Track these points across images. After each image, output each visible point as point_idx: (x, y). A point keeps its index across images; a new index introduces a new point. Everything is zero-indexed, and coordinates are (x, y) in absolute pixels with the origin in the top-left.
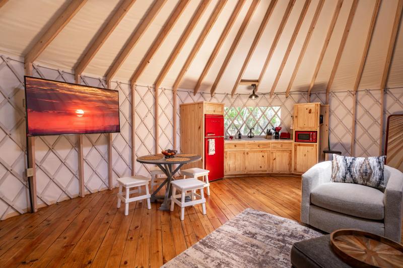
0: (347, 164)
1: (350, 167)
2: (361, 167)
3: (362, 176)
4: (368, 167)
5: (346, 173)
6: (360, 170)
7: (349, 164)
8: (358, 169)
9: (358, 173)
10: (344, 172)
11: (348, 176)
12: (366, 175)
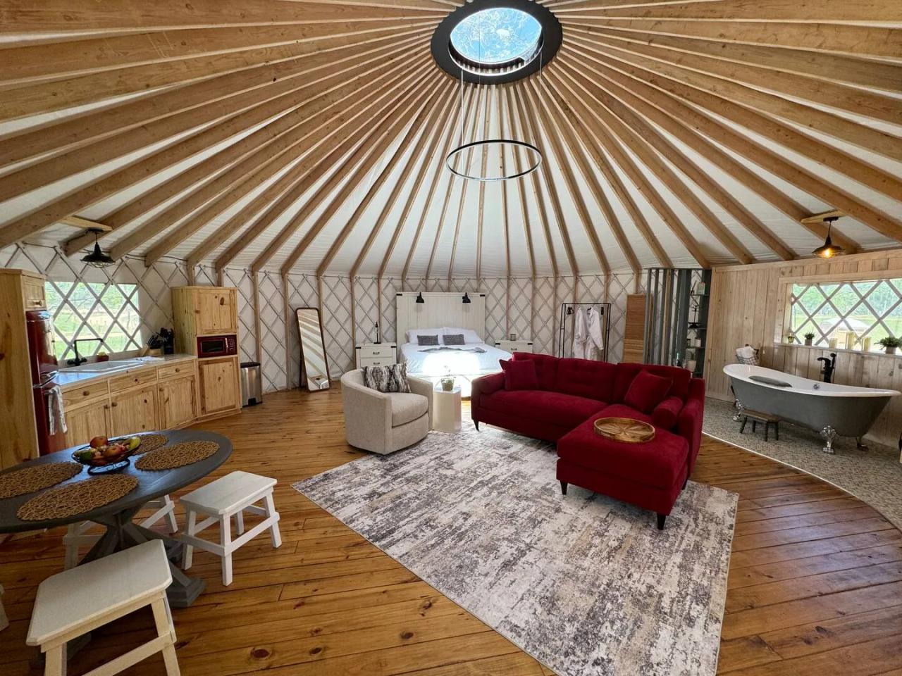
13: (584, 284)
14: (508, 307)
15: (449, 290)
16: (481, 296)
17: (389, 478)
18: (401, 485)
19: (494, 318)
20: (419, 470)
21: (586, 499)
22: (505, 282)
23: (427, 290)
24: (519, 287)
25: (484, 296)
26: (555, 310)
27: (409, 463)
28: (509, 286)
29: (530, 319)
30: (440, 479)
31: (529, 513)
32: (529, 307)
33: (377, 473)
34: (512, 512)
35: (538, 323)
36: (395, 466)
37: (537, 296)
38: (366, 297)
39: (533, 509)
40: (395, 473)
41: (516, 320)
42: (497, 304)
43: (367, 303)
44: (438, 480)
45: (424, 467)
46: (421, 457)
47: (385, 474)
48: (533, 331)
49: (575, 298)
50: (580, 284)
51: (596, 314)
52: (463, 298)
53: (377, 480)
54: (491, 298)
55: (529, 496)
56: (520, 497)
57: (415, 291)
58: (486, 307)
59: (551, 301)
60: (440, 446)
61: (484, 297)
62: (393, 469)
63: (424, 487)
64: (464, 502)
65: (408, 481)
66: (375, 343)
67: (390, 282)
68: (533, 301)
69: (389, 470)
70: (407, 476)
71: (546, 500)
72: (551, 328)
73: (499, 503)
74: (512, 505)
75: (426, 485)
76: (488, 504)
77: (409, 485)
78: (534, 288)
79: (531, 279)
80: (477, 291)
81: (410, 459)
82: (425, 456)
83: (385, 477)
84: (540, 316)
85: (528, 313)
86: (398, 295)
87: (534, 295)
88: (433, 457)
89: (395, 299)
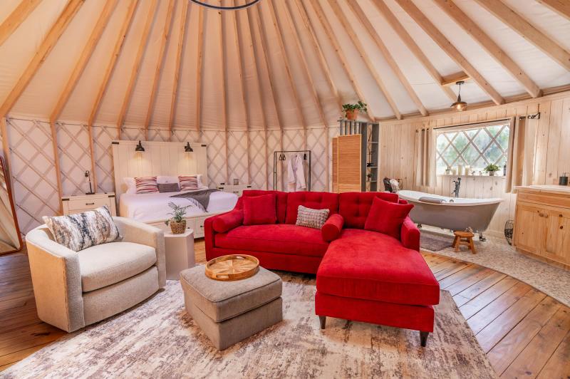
0: (79, 224)
1: (84, 227)
2: (97, 223)
3: (102, 233)
4: (104, 220)
5: (83, 236)
6: (97, 227)
7: (82, 224)
8: (95, 226)
9: (97, 231)
10: (80, 236)
11: (87, 239)
12: (106, 230)
13: (288, 137)
14: (228, 157)
15: (170, 140)
16: (202, 146)
17: (102, 362)
18: (121, 370)
19: (216, 166)
20: (148, 338)
21: (344, 328)
22: (223, 134)
23: (147, 139)
24: (235, 138)
25: (205, 146)
26: (267, 158)
27: (133, 331)
28: (227, 138)
29: (247, 166)
30: (178, 344)
31: (297, 366)
32: (246, 156)
33: (83, 358)
34: (277, 370)
35: (254, 170)
36: (112, 340)
37: (252, 146)
38: (74, 145)
39: (298, 359)
40: (110, 352)
41: (235, 167)
42: (218, 154)
43: (75, 151)
44: (175, 347)
45: (155, 333)
46: (150, 318)
47: (96, 357)
48: (250, 176)
49: (282, 148)
50: (285, 137)
51: (300, 160)
52: (185, 147)
53: (80, 372)
54: (211, 148)
55: (288, 341)
56: (279, 345)
57: (134, 140)
58: (208, 157)
59: (263, 151)
60: (173, 299)
61: (205, 148)
62: (108, 345)
63: (157, 364)
64: (215, 373)
65: (132, 360)
66: (87, 194)
67: (103, 130)
68: (248, 151)
69: (102, 349)
70: (130, 352)
71: (307, 341)
72: (265, 173)
73: (258, 362)
74: (274, 358)
75: (158, 359)
76: (246, 367)
77: (134, 367)
78: (249, 139)
79: (246, 132)
80: (198, 142)
81: (135, 324)
82: (155, 316)
83: (96, 363)
84: (255, 163)
85: (245, 160)
86: (113, 143)
87: (249, 146)
88: (167, 314)
89: (110, 147)
